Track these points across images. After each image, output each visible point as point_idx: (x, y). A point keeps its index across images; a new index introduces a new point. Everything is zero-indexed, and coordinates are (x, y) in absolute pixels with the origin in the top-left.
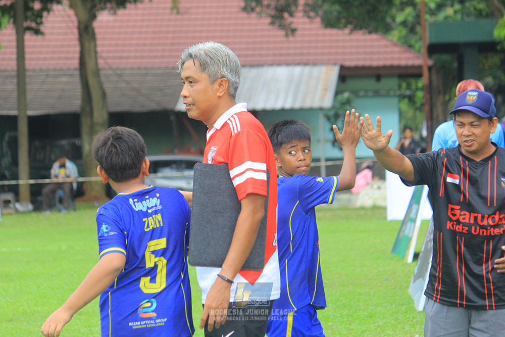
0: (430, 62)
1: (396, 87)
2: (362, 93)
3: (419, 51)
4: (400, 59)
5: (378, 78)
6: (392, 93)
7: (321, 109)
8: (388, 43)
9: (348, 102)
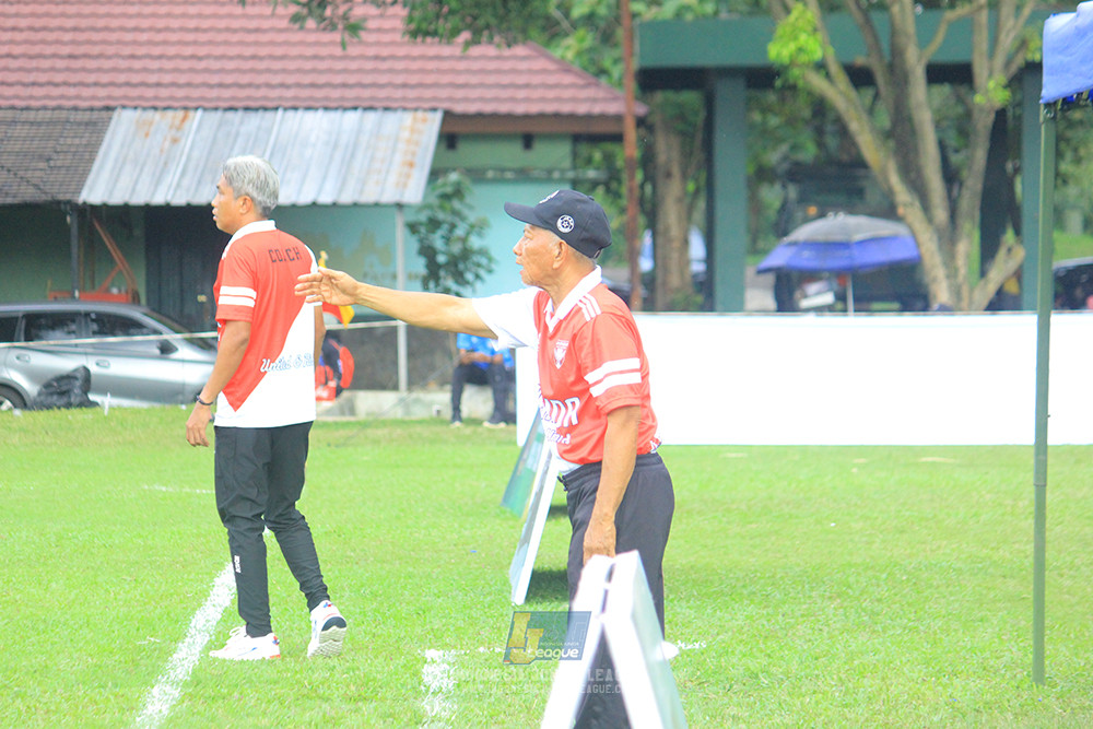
0: (641, 110)
1: (567, 163)
2: (490, 174)
3: (620, 83)
4: (574, 100)
5: (528, 141)
6: (556, 175)
7: (400, 206)
8: (551, 66)
9: (458, 193)
